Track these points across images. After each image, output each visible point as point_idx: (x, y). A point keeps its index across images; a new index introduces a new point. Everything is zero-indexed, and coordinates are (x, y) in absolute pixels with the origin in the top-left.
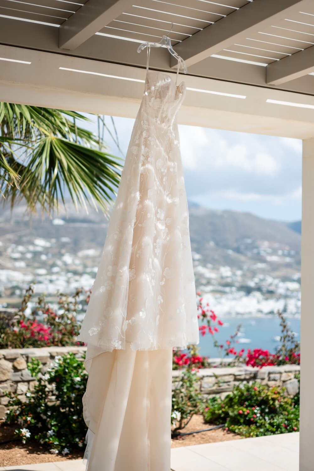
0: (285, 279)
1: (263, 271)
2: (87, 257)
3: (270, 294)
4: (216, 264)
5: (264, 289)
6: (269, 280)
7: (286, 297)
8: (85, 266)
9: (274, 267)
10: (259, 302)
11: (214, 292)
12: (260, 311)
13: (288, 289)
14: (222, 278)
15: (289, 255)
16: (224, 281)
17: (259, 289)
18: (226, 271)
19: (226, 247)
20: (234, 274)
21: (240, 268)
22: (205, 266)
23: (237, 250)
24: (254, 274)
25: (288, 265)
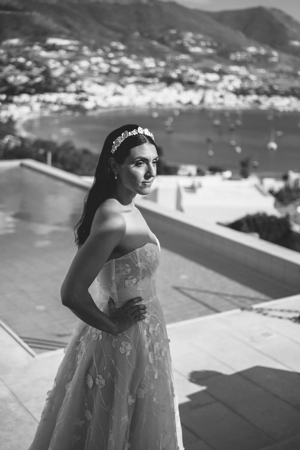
0: (206, 70)
1: (185, 62)
2: (12, 46)
3: (190, 85)
4: (140, 55)
5: (185, 80)
6: (191, 71)
7: (205, 88)
8: (10, 56)
9: (197, 58)
10: (179, 92)
11: (137, 83)
12: (179, 102)
13: (207, 80)
14: (146, 69)
15: (212, 47)
16: (147, 72)
17: (180, 80)
18: (150, 62)
19: (152, 38)
20: (157, 66)
21: (164, 59)
22: (129, 57)
23: (162, 41)
24: (176, 65)
25: (209, 57)
